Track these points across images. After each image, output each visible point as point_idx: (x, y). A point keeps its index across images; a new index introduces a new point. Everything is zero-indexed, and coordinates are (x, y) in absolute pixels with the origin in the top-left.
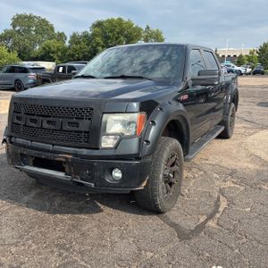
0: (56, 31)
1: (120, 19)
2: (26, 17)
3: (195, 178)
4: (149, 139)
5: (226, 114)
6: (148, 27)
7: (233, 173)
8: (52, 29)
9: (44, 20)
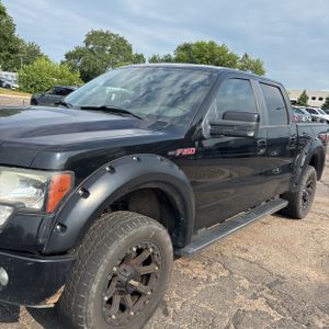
0: (134, 53)
1: (212, 43)
2: (102, 34)
3: (208, 281)
4: (68, 223)
5: (296, 182)
6: (246, 56)
7: (276, 283)
8: (130, 49)
9: (121, 39)
